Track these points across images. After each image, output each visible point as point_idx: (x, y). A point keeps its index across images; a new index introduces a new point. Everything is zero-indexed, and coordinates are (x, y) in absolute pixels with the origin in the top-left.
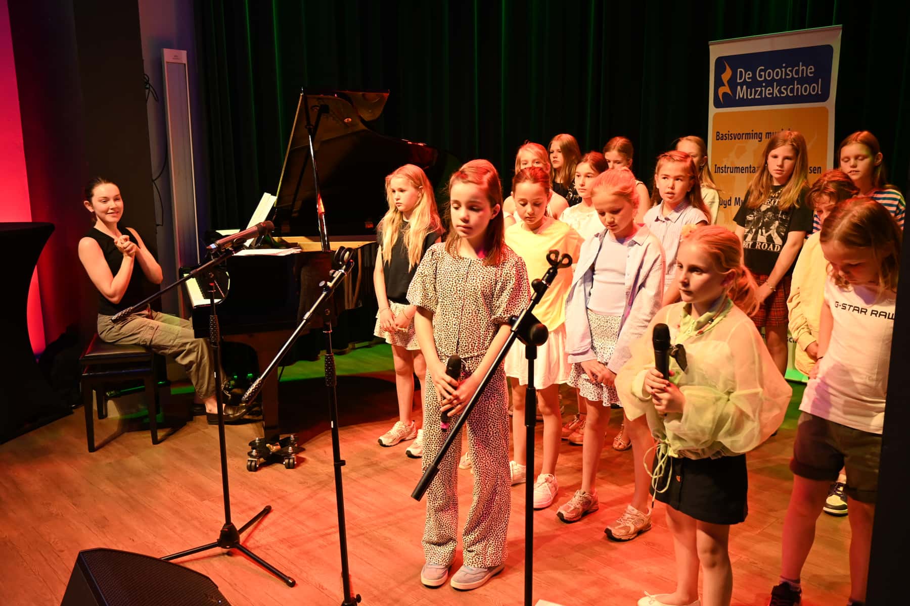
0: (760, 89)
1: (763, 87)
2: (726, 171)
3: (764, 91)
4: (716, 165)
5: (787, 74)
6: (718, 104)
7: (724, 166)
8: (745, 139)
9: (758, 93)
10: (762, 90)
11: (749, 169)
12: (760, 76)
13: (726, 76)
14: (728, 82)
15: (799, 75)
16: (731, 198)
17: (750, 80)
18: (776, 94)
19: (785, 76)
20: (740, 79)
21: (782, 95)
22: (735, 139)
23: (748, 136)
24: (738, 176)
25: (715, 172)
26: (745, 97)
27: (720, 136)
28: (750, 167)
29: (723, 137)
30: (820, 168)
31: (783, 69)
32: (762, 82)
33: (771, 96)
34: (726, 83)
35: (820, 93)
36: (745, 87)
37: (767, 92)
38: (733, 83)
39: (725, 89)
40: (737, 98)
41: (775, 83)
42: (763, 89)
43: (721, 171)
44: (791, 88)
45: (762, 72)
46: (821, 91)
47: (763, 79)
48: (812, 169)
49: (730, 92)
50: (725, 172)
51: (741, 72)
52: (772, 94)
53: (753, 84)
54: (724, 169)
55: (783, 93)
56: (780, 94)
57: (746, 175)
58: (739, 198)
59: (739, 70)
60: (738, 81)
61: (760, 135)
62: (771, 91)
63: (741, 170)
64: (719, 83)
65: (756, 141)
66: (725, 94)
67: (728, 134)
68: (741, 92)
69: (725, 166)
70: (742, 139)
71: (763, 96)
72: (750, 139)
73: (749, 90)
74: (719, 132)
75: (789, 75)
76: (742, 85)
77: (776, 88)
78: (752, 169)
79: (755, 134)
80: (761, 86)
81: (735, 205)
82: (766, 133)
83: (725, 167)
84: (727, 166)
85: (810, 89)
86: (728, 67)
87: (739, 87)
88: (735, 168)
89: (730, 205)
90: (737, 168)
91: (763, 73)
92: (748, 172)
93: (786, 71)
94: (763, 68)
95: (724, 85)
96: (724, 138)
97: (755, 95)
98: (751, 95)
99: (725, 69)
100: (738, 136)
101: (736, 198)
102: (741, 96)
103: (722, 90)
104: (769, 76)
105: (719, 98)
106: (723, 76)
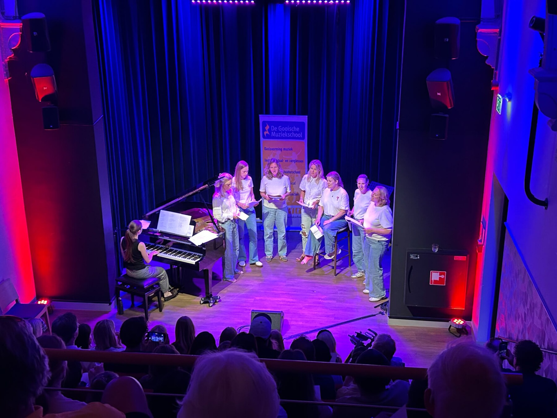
4: (265, 159)
5: (289, 129)
6: (264, 137)
10: (281, 134)
12: (280, 129)
13: (267, 128)
14: (268, 130)
17: (276, 130)
20: (273, 129)
23: (277, 149)
26: (275, 136)
27: (266, 149)
30: (303, 161)
32: (281, 131)
34: (267, 130)
35: (301, 137)
38: (270, 130)
41: (286, 132)
48: (300, 161)
49: (269, 134)
51: (273, 127)
52: (285, 135)
53: (278, 132)
59: (272, 126)
61: (281, 149)
64: (264, 130)
65: (280, 151)
66: (267, 134)
67: (269, 148)
68: (273, 134)
71: (282, 136)
74: (265, 147)
76: (273, 132)
80: (281, 133)
86: (267, 125)
87: (272, 132)
91: (281, 128)
95: (266, 131)
97: (279, 135)
98: (277, 135)
99: (266, 126)
100: (273, 149)
102: (273, 136)
103: (265, 133)
104: (283, 130)
105: (265, 135)
106: (266, 128)
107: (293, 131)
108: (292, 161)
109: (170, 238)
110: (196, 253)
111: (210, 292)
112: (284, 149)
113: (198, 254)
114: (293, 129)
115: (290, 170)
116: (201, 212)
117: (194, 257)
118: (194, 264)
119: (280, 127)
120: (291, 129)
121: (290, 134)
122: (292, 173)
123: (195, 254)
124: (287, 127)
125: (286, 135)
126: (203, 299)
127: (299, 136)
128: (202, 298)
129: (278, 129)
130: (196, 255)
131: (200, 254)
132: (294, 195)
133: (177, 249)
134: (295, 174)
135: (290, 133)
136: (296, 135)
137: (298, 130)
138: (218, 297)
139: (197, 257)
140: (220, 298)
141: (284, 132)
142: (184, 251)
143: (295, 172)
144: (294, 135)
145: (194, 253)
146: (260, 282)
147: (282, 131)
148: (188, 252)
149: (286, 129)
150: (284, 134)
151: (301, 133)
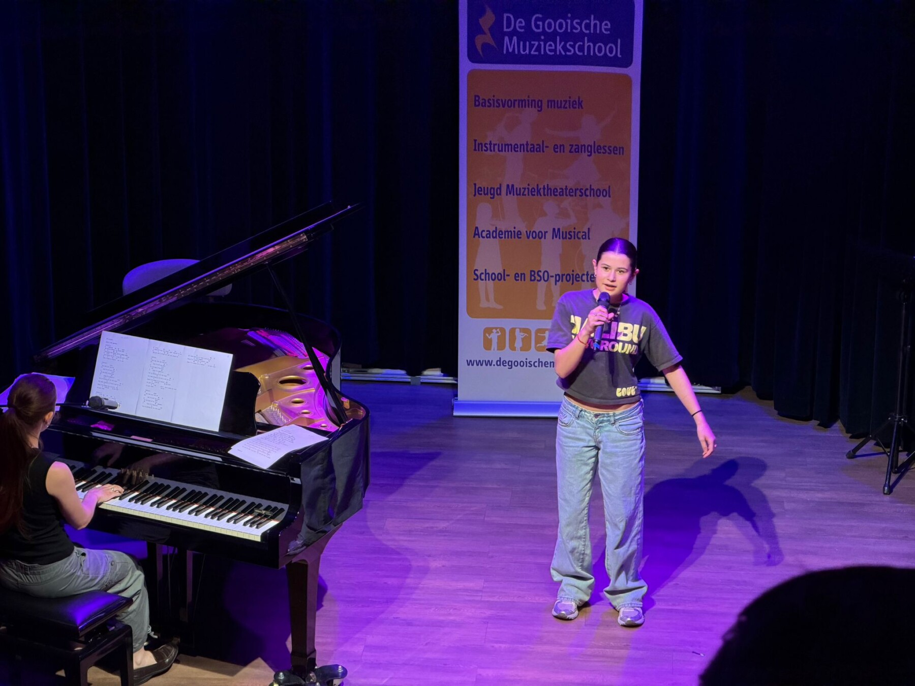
0: (537, 43)
1: (542, 40)
2: (492, 149)
3: (542, 46)
4: (475, 141)
5: (573, 27)
6: (474, 57)
7: (488, 143)
8: (519, 107)
9: (535, 47)
10: (539, 45)
11: (525, 146)
12: (537, 27)
13: (488, 20)
14: (491, 29)
15: (590, 31)
16: (500, 185)
17: (523, 30)
18: (560, 51)
19: (571, 30)
20: (508, 27)
21: (568, 53)
22: (504, 106)
23: (523, 103)
24: (509, 155)
25: (475, 150)
26: (516, 52)
27: (481, 101)
28: (527, 144)
29: (485, 103)
30: (623, 148)
31: (569, 21)
32: (539, 34)
33: (553, 53)
34: (487, 31)
35: (619, 55)
36: (515, 38)
37: (547, 48)
38: (497, 32)
39: (487, 38)
40: (505, 52)
41: (558, 38)
42: (542, 43)
43: (484, 148)
44: (580, 45)
45: (539, 21)
46: (621, 54)
47: (541, 30)
48: (612, 149)
49: (492, 43)
50: (491, 151)
51: (508, 18)
53: (527, 36)
54: (488, 146)
55: (570, 51)
56: (565, 52)
57: (520, 155)
58: (513, 186)
59: (505, 15)
60: (505, 30)
61: (540, 103)
62: (553, 48)
63: (515, 148)
64: (474, 29)
65: (534, 111)
66: (485, 46)
67: (493, 100)
68: (510, 45)
69: (490, 142)
70: (514, 107)
71: (542, 53)
72: (525, 107)
73: (522, 43)
74: (478, 96)
75: (576, 29)
76: (510, 35)
77: (560, 44)
78: (529, 147)
79: (532, 101)
80: (539, 40)
81: (507, 195)
82: (548, 101)
83: (490, 144)
84: (492, 143)
85: (605, 50)
86: (488, 9)
87: (506, 39)
88: (505, 145)
89: (500, 194)
90: (508, 145)
91: (538, 23)
92: (524, 151)
93: (572, 23)
94: (540, 16)
95: (484, 33)
96: (487, 104)
97: (530, 50)
98: (524, 50)
99: (482, 13)
100: (508, 103)
101: (508, 186)
102: (511, 50)
103: (480, 40)
104: (549, 27)
105: (476, 50)
106: (481, 21)
107: (588, 35)
108: (577, 149)
109: (155, 441)
110: (257, 501)
111: (308, 651)
112: (552, 103)
113: (266, 503)
114: (588, 26)
115: (571, 184)
116: (252, 344)
117: (250, 513)
118: (258, 539)
119: (537, 19)
120: (580, 24)
121: (573, 46)
122: (578, 193)
123: (253, 504)
124: (565, 18)
126: (281, 676)
127: (611, 51)
128: (276, 676)
129: (528, 26)
130: (259, 506)
131: (274, 504)
132: (585, 278)
133: (182, 485)
134: (591, 200)
135: (575, 44)
136: (600, 50)
137: (606, 30)
138: (340, 670)
139: (266, 516)
140: (345, 673)
141: (551, 37)
142: (211, 492)
143: (588, 193)
144: (589, 47)
145: (249, 500)
146: (488, 613)
147: (544, 32)
148: (227, 495)
149: (561, 26)
150: (550, 45)
151: (619, 41)
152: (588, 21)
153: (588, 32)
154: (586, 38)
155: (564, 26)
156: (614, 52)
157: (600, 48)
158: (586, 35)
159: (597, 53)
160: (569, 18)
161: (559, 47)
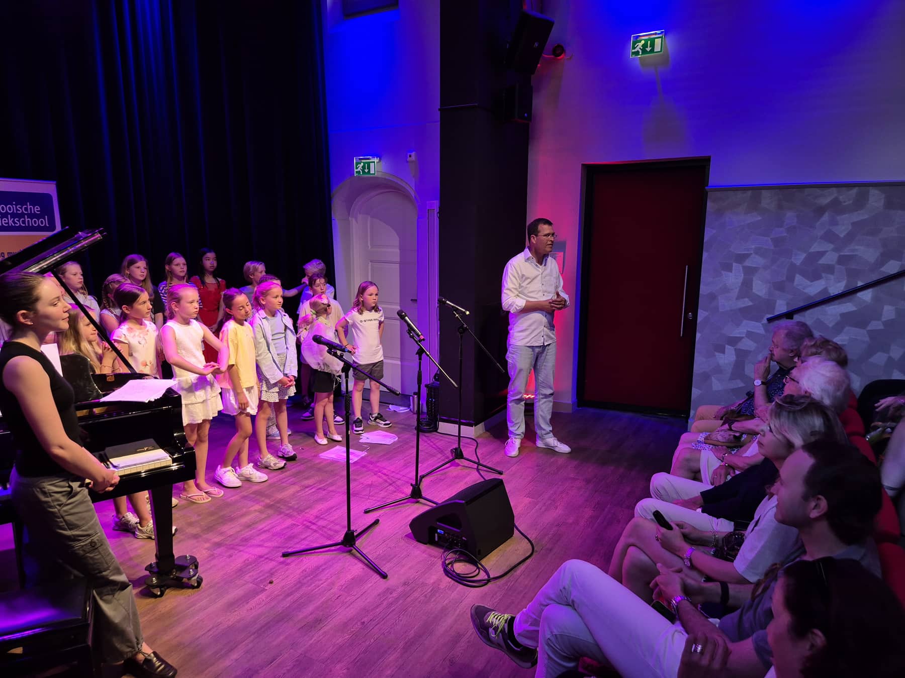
5: (17, 210)
15: (28, 212)
33: (7, 225)
37: (4, 222)
41: (9, 216)
44: (22, 220)
85: (39, 222)
93: (16, 207)
104: (3, 209)
107: (27, 214)
114: (26, 209)
120: (21, 208)
121: (19, 221)
124: (12, 204)
125: (10, 221)
127: (42, 223)
135: (20, 219)
136: (35, 222)
137: (37, 211)
141: (4, 215)
144: (28, 221)
149: (10, 209)
150: (5, 220)
151: (46, 217)
152: (26, 206)
153: (26, 212)
154: (26, 216)
155: (12, 209)
156: (44, 223)
157: (35, 221)
158: (26, 214)
159: (34, 224)
160: (14, 205)
161: (10, 222)
